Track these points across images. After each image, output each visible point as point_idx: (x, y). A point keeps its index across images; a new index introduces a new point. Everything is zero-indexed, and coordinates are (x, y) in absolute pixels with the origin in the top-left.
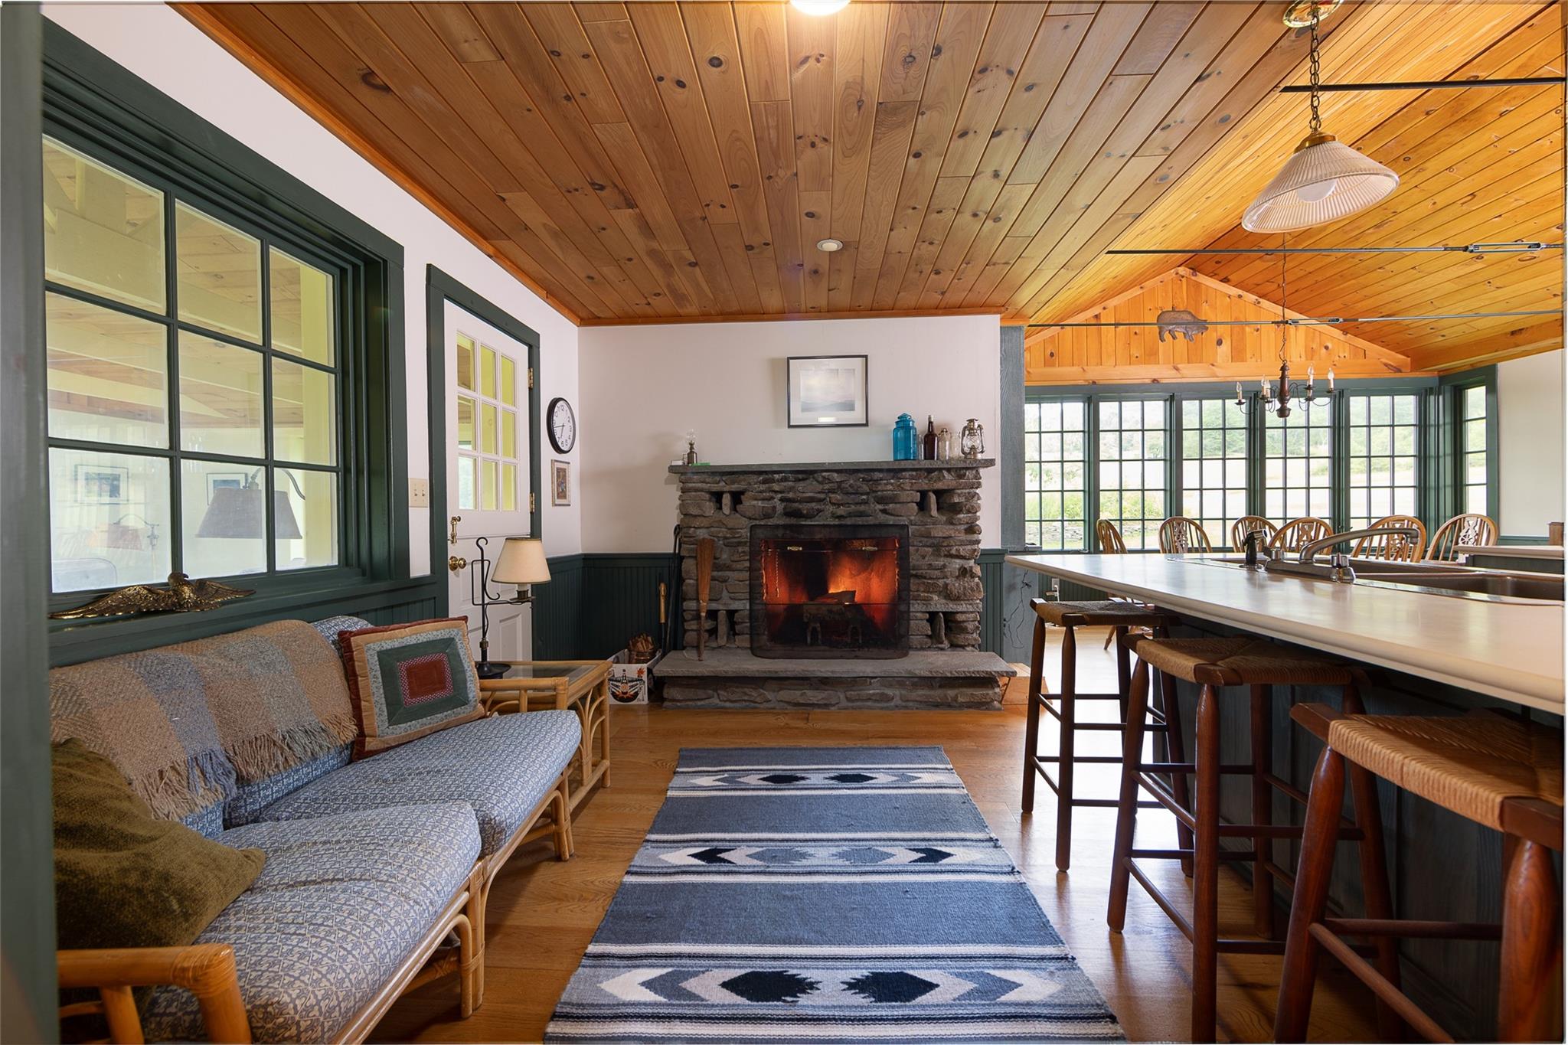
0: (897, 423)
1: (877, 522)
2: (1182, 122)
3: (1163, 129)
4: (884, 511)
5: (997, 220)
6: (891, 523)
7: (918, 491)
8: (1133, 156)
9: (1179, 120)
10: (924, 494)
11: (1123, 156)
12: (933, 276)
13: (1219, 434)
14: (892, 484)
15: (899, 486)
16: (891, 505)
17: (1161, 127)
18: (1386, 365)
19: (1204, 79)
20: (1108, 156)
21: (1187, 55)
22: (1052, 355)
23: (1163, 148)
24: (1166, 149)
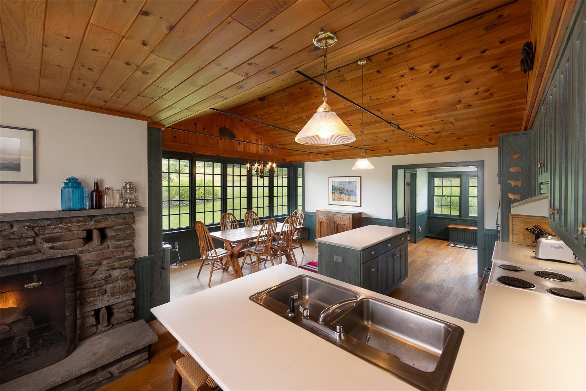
0: (65, 183)
1: (44, 257)
2: (257, 65)
3: (248, 64)
4: (52, 248)
5: (145, 73)
6: (59, 256)
7: (84, 230)
8: (231, 70)
9: (257, 63)
10: (89, 233)
11: (226, 69)
12: (94, 91)
13: (239, 177)
14: (60, 228)
15: (67, 228)
16: (59, 243)
17: (248, 62)
18: (282, 158)
19: (273, 49)
20: (219, 65)
21: (272, 31)
22: (175, 137)
23: (246, 74)
24: (247, 74)
